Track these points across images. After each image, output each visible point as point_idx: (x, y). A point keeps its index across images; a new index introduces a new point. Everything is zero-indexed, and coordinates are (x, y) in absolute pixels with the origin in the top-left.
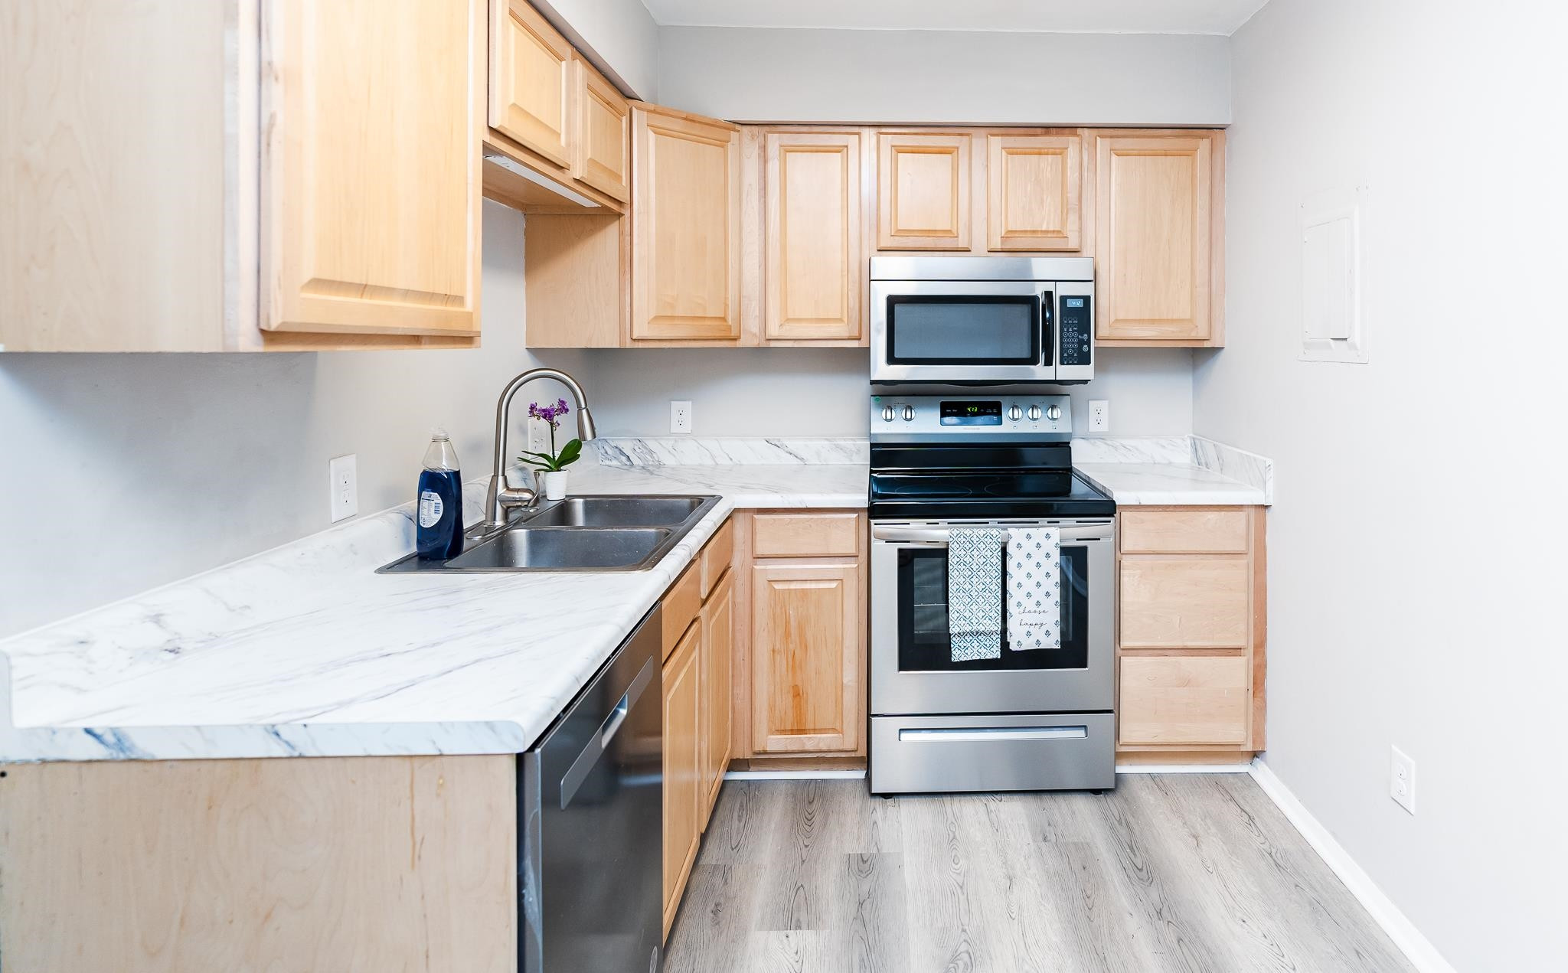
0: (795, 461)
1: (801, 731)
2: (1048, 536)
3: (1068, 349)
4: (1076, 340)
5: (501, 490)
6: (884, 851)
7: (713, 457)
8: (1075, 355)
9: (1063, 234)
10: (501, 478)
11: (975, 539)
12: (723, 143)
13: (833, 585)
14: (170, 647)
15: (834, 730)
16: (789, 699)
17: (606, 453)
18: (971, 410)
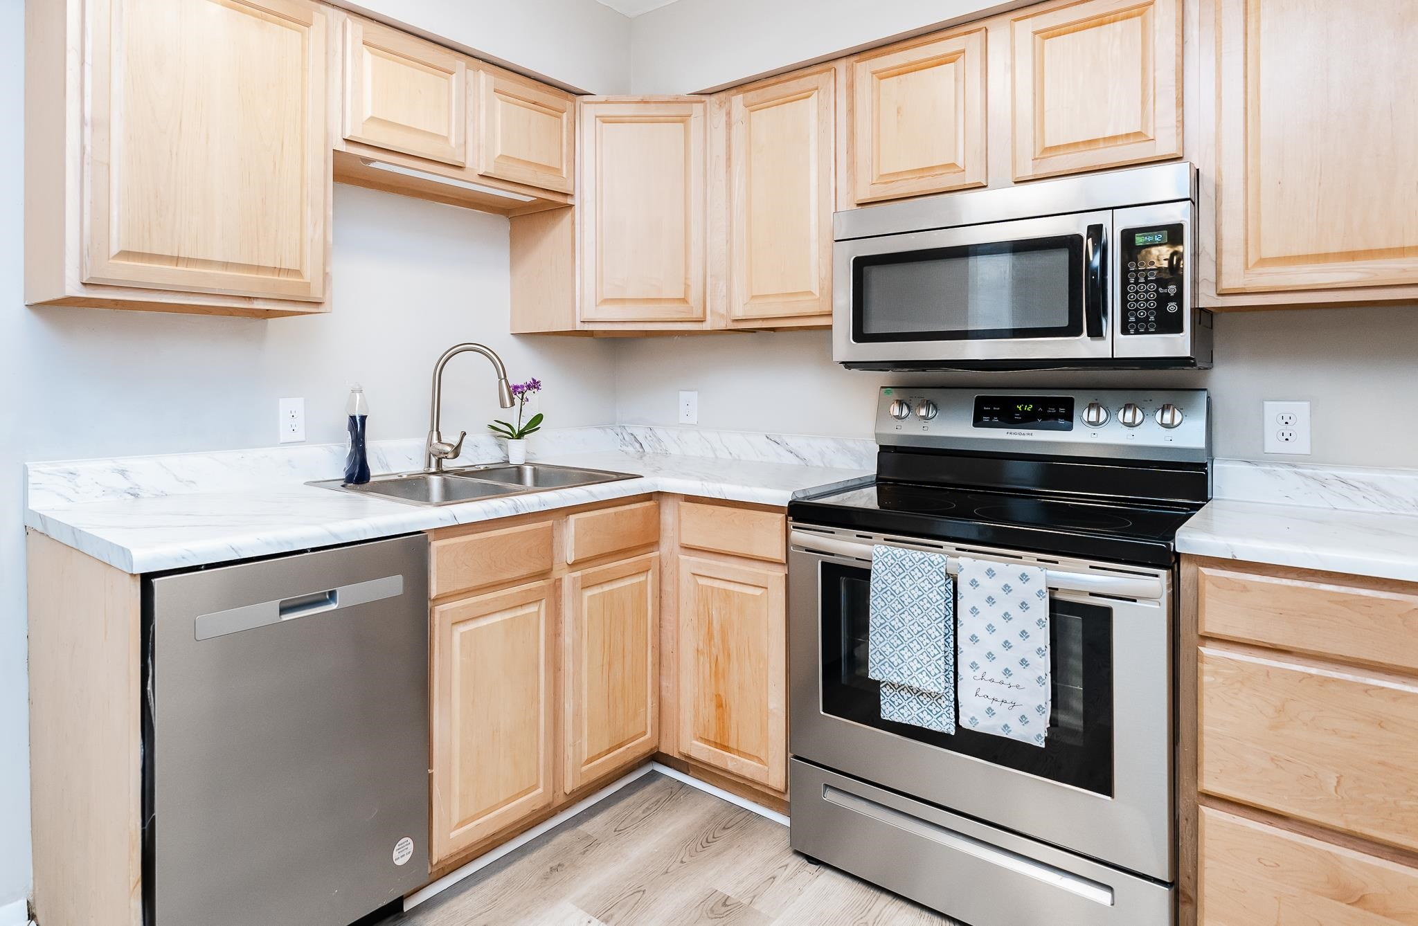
0: (796, 461)
1: (726, 748)
2: (1024, 577)
3: (1137, 310)
4: (1153, 296)
5: (435, 440)
6: (756, 907)
7: (714, 450)
8: (1152, 318)
9: (1146, 136)
10: (435, 433)
11: (908, 564)
12: (684, 119)
13: (758, 592)
14: (131, 491)
15: (760, 760)
16: (712, 708)
17: (624, 439)
18: (1023, 408)
